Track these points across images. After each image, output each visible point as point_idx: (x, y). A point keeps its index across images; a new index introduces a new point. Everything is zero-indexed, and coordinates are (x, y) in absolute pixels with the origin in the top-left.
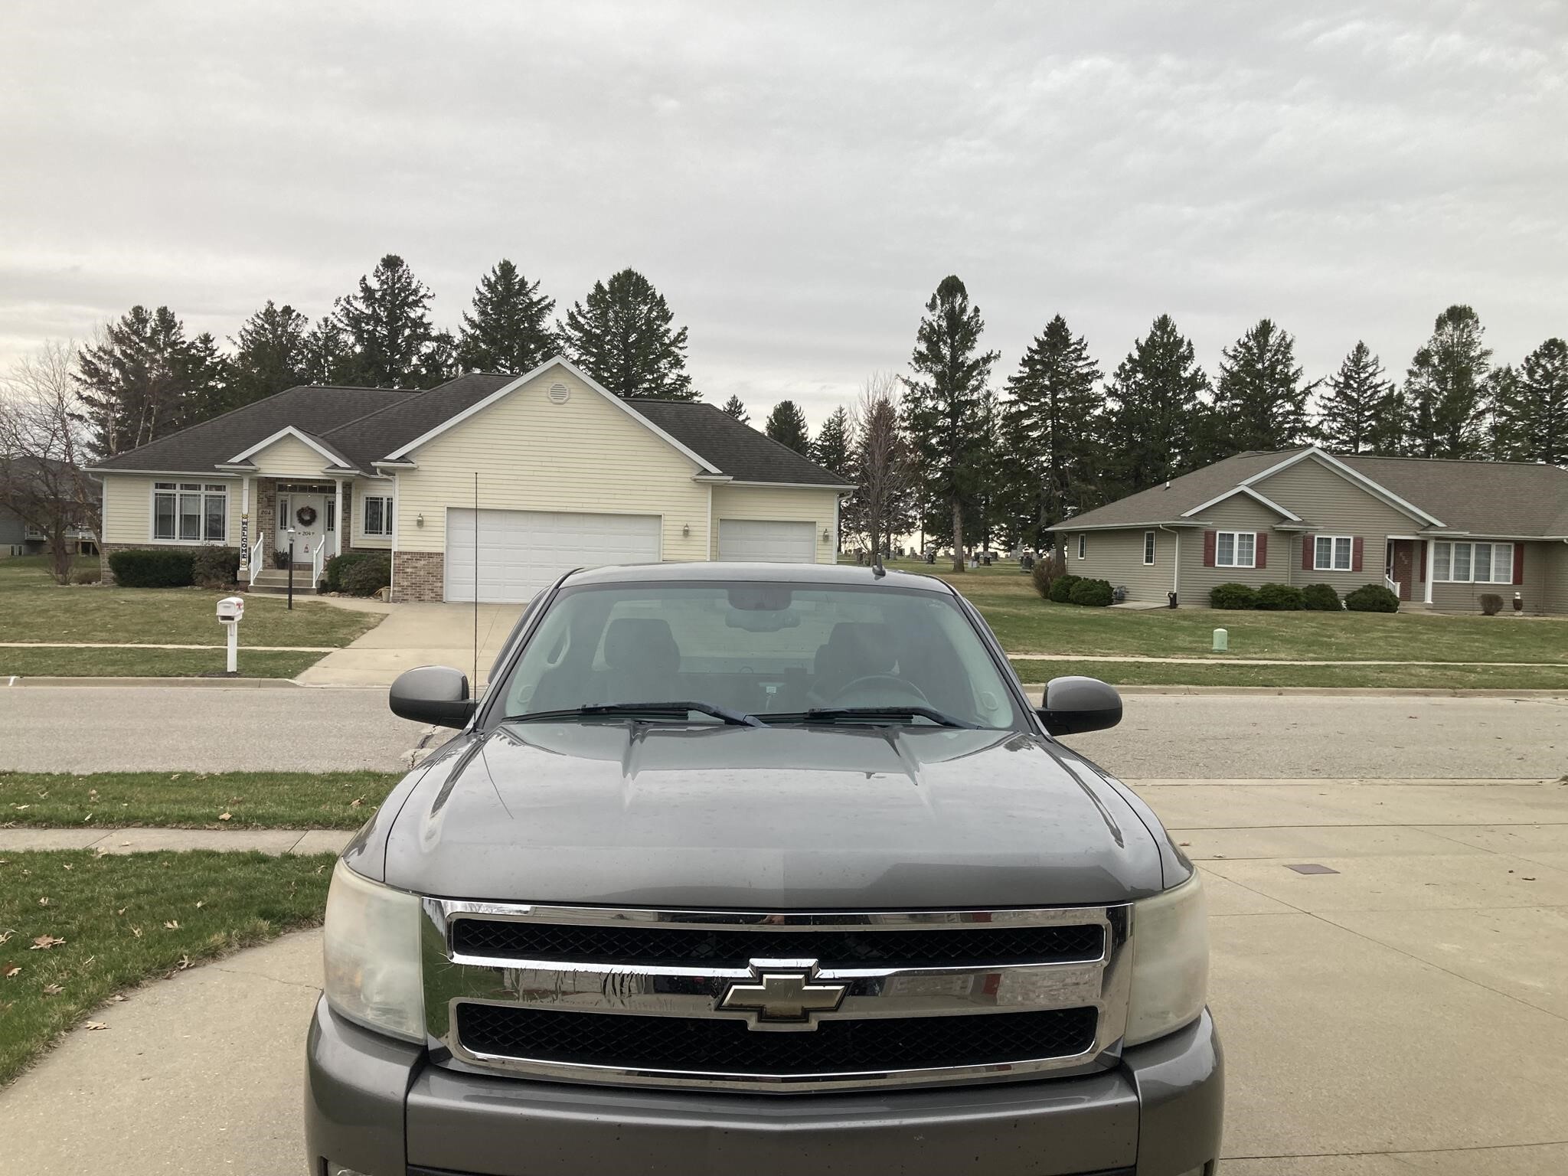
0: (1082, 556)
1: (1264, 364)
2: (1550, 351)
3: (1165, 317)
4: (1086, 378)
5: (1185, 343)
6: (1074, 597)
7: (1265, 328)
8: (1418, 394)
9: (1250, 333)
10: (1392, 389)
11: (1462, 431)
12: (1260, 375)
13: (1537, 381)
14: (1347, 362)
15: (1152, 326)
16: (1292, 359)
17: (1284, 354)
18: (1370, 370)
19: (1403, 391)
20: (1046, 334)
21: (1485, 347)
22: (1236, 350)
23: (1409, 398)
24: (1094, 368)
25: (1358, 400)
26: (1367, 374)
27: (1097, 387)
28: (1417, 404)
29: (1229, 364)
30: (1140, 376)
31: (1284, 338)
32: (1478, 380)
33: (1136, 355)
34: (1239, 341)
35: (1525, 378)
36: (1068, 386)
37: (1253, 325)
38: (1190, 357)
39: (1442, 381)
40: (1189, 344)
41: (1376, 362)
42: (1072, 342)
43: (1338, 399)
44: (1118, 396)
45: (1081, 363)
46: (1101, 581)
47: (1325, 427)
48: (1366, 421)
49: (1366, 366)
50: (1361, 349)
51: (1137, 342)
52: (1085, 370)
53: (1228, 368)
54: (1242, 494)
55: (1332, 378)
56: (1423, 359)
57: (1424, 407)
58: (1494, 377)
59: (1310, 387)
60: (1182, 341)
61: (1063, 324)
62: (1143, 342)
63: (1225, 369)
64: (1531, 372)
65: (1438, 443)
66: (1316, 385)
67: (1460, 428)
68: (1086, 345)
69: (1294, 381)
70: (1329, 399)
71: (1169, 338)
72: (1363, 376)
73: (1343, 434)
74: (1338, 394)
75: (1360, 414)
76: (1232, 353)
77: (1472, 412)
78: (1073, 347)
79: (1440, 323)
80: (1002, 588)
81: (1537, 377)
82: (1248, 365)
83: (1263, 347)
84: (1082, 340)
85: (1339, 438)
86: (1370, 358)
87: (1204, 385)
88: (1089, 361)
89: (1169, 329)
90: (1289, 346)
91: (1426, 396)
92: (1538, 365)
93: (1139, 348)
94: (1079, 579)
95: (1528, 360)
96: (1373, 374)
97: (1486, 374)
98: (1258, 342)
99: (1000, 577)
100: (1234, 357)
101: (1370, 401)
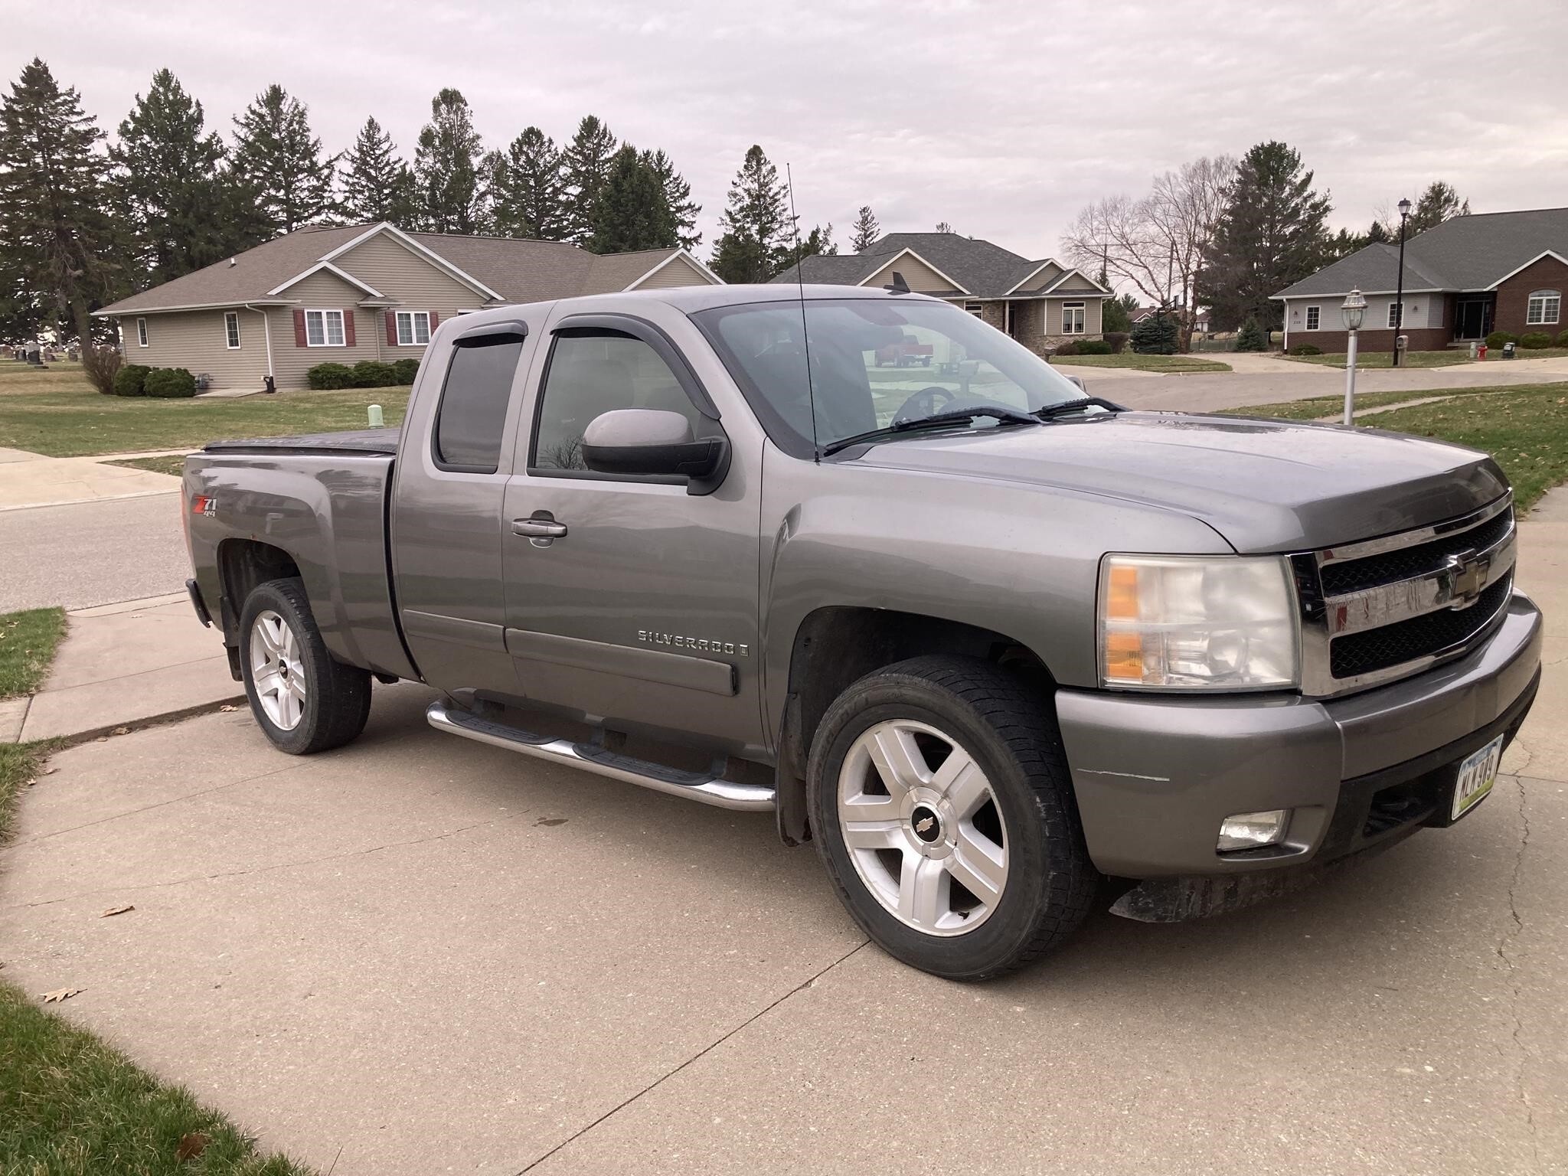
0: (144, 342)
1: (280, 134)
2: (529, 139)
3: (166, 71)
4: (87, 137)
5: (194, 104)
6: (151, 389)
7: (275, 96)
8: (427, 174)
9: (260, 98)
10: (403, 167)
11: (469, 211)
12: (277, 146)
13: (521, 166)
14: (361, 137)
15: (153, 81)
16: (308, 130)
17: (300, 123)
18: (385, 146)
19: (414, 171)
20: (23, 80)
21: (476, 131)
22: (247, 118)
23: (420, 178)
24: (94, 124)
25: (377, 177)
26: (381, 152)
27: (98, 149)
28: (427, 184)
29: (243, 132)
30: (147, 138)
31: (297, 106)
32: (476, 162)
33: (138, 112)
34: (250, 107)
35: (511, 163)
36: (62, 145)
37: (264, 91)
38: (199, 120)
39: (445, 162)
40: (198, 104)
41: (388, 137)
42: (59, 91)
43: (358, 176)
44: (124, 160)
45: (75, 118)
46: (179, 370)
47: (350, 205)
48: (386, 199)
49: (380, 142)
50: (371, 122)
51: (137, 96)
52: (82, 127)
53: (243, 137)
54: (324, 270)
55: (348, 152)
56: (427, 138)
57: (432, 188)
58: (489, 159)
59: (331, 161)
60: (189, 101)
61: (46, 70)
62: (144, 98)
63: (239, 138)
64: (516, 159)
65: (449, 223)
66: (336, 159)
67: (467, 208)
68: (79, 96)
69: (314, 154)
70: (348, 175)
71: (175, 95)
72: (377, 152)
73: (368, 211)
74: (358, 170)
75: (380, 192)
76: (244, 121)
77: (475, 194)
78: (62, 98)
79: (436, 105)
80: (23, 386)
81: (521, 163)
82: (263, 136)
83: (277, 115)
84: (72, 90)
85: (362, 216)
86: (382, 135)
87: (223, 153)
88: (85, 116)
89: (173, 85)
90: (302, 114)
91: (435, 177)
92: (521, 151)
93: (141, 104)
94: (147, 369)
95: (513, 146)
96: (386, 152)
97: (481, 158)
98: (271, 110)
99: (22, 374)
100: (247, 125)
101: (388, 178)
